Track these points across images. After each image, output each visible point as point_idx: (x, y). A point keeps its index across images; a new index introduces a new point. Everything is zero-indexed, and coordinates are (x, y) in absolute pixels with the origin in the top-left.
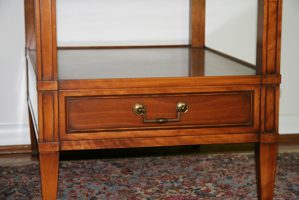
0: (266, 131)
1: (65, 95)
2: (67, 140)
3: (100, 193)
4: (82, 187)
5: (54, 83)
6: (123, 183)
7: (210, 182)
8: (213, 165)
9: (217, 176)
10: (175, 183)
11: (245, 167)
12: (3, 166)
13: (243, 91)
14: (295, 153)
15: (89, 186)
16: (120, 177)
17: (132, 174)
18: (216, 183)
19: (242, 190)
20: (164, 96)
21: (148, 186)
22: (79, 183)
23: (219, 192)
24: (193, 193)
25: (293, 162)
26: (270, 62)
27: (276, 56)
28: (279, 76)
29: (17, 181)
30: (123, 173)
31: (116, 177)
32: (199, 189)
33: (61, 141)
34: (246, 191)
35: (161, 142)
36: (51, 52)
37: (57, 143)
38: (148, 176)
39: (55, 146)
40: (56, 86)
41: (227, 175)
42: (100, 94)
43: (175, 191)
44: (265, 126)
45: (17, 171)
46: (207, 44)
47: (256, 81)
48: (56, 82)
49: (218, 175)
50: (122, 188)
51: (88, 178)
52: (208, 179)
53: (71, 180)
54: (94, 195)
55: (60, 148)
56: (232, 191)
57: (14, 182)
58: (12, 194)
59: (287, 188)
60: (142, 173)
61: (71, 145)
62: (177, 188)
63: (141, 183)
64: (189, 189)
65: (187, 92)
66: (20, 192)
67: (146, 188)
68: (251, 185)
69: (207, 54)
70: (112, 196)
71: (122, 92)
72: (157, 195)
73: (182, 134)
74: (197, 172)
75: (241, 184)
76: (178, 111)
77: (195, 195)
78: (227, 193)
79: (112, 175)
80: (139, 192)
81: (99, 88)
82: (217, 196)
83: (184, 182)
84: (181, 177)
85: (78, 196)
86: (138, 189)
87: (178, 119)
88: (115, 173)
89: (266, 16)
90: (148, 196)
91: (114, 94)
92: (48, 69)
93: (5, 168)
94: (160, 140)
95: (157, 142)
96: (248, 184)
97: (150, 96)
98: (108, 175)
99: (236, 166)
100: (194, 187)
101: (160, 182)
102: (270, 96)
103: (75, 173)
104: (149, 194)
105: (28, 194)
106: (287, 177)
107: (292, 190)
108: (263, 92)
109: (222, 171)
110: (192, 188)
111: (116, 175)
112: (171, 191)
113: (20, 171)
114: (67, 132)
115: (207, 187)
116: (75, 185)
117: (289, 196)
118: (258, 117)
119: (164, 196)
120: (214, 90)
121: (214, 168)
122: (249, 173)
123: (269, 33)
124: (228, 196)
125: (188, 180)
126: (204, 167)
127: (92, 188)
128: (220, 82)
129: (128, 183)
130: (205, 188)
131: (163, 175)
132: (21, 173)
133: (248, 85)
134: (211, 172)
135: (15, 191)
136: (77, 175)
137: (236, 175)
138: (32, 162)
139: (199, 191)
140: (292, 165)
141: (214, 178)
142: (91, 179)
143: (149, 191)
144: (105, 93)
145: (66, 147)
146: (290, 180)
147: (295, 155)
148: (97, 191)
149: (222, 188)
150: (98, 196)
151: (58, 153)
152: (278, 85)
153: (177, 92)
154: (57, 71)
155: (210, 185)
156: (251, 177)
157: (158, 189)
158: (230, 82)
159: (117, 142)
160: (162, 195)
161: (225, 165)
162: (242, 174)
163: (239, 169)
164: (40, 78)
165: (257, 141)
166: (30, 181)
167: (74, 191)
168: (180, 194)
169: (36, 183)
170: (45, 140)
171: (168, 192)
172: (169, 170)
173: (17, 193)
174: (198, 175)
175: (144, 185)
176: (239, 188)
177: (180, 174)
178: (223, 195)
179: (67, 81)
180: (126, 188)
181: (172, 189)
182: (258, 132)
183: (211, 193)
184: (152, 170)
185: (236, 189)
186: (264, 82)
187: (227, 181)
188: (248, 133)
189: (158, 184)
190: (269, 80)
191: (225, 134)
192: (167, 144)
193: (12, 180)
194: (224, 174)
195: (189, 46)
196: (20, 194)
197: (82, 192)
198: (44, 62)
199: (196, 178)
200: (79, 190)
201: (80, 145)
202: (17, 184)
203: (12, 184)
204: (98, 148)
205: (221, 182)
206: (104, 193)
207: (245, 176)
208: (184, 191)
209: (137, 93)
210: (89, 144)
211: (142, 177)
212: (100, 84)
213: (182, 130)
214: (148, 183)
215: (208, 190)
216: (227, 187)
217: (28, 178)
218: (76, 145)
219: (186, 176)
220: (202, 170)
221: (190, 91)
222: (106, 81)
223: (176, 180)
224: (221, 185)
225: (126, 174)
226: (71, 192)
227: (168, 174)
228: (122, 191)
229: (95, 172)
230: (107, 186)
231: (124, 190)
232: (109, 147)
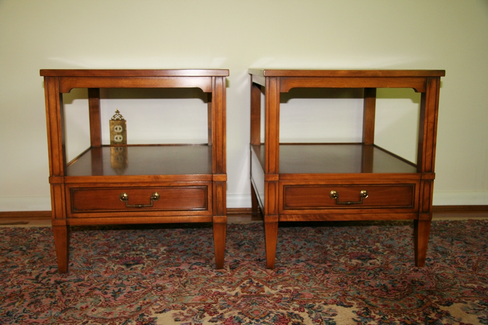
0: (423, 212)
1: (283, 184)
2: (284, 214)
3: (302, 248)
4: (289, 242)
5: (276, 176)
6: (317, 240)
7: (379, 242)
8: (379, 229)
9: (382, 238)
10: (353, 242)
11: (402, 231)
12: (235, 224)
13: (408, 184)
14: (436, 221)
15: (294, 242)
16: (314, 236)
17: (323, 234)
18: (383, 243)
19: (401, 249)
20: (351, 186)
21: (335, 244)
22: (287, 240)
23: (385, 251)
24: (367, 250)
25: (436, 228)
26: (428, 164)
27: (432, 160)
28: (434, 174)
29: (245, 236)
30: (317, 232)
31: (312, 236)
32: (371, 247)
33: (280, 215)
34: (404, 250)
35: (349, 218)
36: (275, 154)
37: (277, 216)
38: (334, 236)
39: (276, 218)
40: (278, 178)
41: (390, 237)
42: (307, 184)
43: (354, 249)
44: (422, 209)
45: (244, 228)
46: (376, 143)
47: (417, 177)
48: (278, 175)
49: (384, 237)
50: (317, 244)
51: (293, 236)
52: (377, 240)
53: (281, 237)
54: (298, 249)
55: (279, 220)
56: (394, 250)
57: (243, 236)
58: (243, 245)
59: (434, 249)
60: (329, 233)
61: (286, 218)
62: (356, 246)
63: (330, 241)
64: (364, 247)
65: (368, 183)
66: (248, 244)
67: (334, 245)
68: (408, 245)
69: (375, 150)
70: (310, 250)
71: (322, 183)
72: (342, 251)
73: (363, 212)
74: (368, 234)
75: (400, 245)
76: (361, 196)
77: (369, 253)
78: (391, 252)
79: (309, 234)
80: (329, 248)
81: (307, 179)
82: (385, 253)
83: (360, 241)
84: (357, 237)
85: (287, 249)
86: (328, 246)
87: (361, 202)
88: (311, 232)
89: (425, 132)
90: (335, 252)
91: (317, 184)
92: (273, 166)
93: (236, 225)
94: (348, 216)
95: (346, 218)
96: (406, 245)
97: (342, 186)
98: (306, 234)
99: (396, 230)
100: (367, 246)
101: (343, 241)
102: (427, 188)
103: (283, 231)
104: (336, 250)
105: (254, 246)
106: (433, 240)
107: (437, 251)
108: (422, 184)
109: (386, 233)
110: (366, 247)
111: (312, 234)
112: (351, 248)
113: (246, 228)
114: (284, 209)
115: (377, 246)
116: (284, 241)
117: (435, 255)
118: (418, 202)
119: (347, 252)
120: (387, 183)
121: (380, 231)
122: (405, 236)
123: (427, 144)
124: (392, 254)
125: (363, 240)
126: (373, 230)
127: (296, 244)
128: (394, 177)
129: (321, 241)
130: (375, 247)
131: (344, 235)
132: (247, 229)
133: (412, 180)
134: (378, 234)
135: (244, 243)
136: (285, 233)
137: (397, 237)
138: (253, 222)
139: (371, 249)
140: (436, 231)
141: (381, 239)
142: (295, 236)
143: (336, 247)
144: (311, 183)
145: (283, 219)
146: (435, 242)
147: (436, 222)
148: (300, 246)
149: (387, 247)
150: (301, 250)
151: (278, 224)
152: (433, 180)
153: (361, 183)
154: (278, 168)
155: (378, 244)
156: (407, 239)
157: (342, 246)
158: (399, 177)
159: (318, 217)
160: (345, 251)
161: (387, 229)
162: (400, 237)
163: (398, 232)
164: (267, 172)
165: (416, 219)
166: (254, 236)
167: (283, 245)
168: (358, 251)
169: (258, 238)
170: (269, 214)
171: (349, 249)
172: (348, 232)
173: (246, 245)
174: (369, 236)
175: (332, 242)
176: (400, 248)
177: (356, 235)
178: (388, 253)
179: (284, 175)
180: (320, 245)
181: (352, 246)
182: (418, 212)
183: (380, 250)
184: (337, 231)
185: (397, 248)
186: (423, 178)
187: (390, 242)
188: (410, 213)
189: (341, 242)
190: (427, 177)
191: (394, 213)
192: (353, 219)
193: (242, 234)
194: (387, 236)
195: (362, 144)
196: (248, 245)
197: (290, 246)
198: (270, 161)
199: (368, 239)
200: (288, 244)
201: (292, 218)
202: (245, 238)
203: (242, 238)
204: (305, 220)
205: (386, 242)
206: (305, 248)
207: (402, 238)
208: (361, 249)
209: (333, 183)
210: (298, 217)
211: (330, 237)
212: (307, 177)
213: (364, 210)
214: (335, 241)
215: (377, 249)
216: (390, 246)
217: (252, 234)
218: (290, 218)
219: (360, 236)
220: (372, 232)
221: (370, 183)
222: (312, 175)
223: (354, 240)
224: (386, 245)
225: (318, 234)
226: (282, 246)
227: (348, 235)
228: (317, 247)
229: (296, 231)
230: (306, 243)
231: (318, 246)
232: (312, 220)
